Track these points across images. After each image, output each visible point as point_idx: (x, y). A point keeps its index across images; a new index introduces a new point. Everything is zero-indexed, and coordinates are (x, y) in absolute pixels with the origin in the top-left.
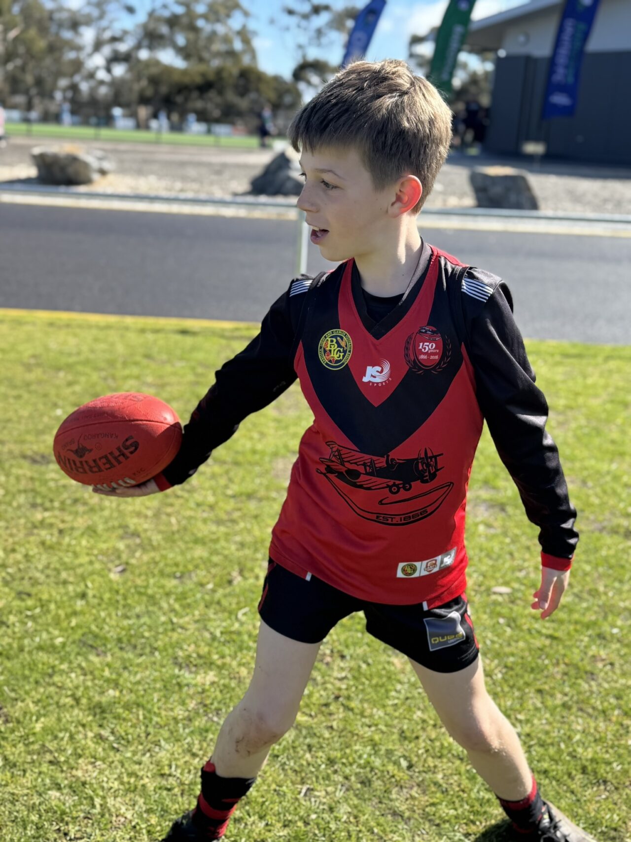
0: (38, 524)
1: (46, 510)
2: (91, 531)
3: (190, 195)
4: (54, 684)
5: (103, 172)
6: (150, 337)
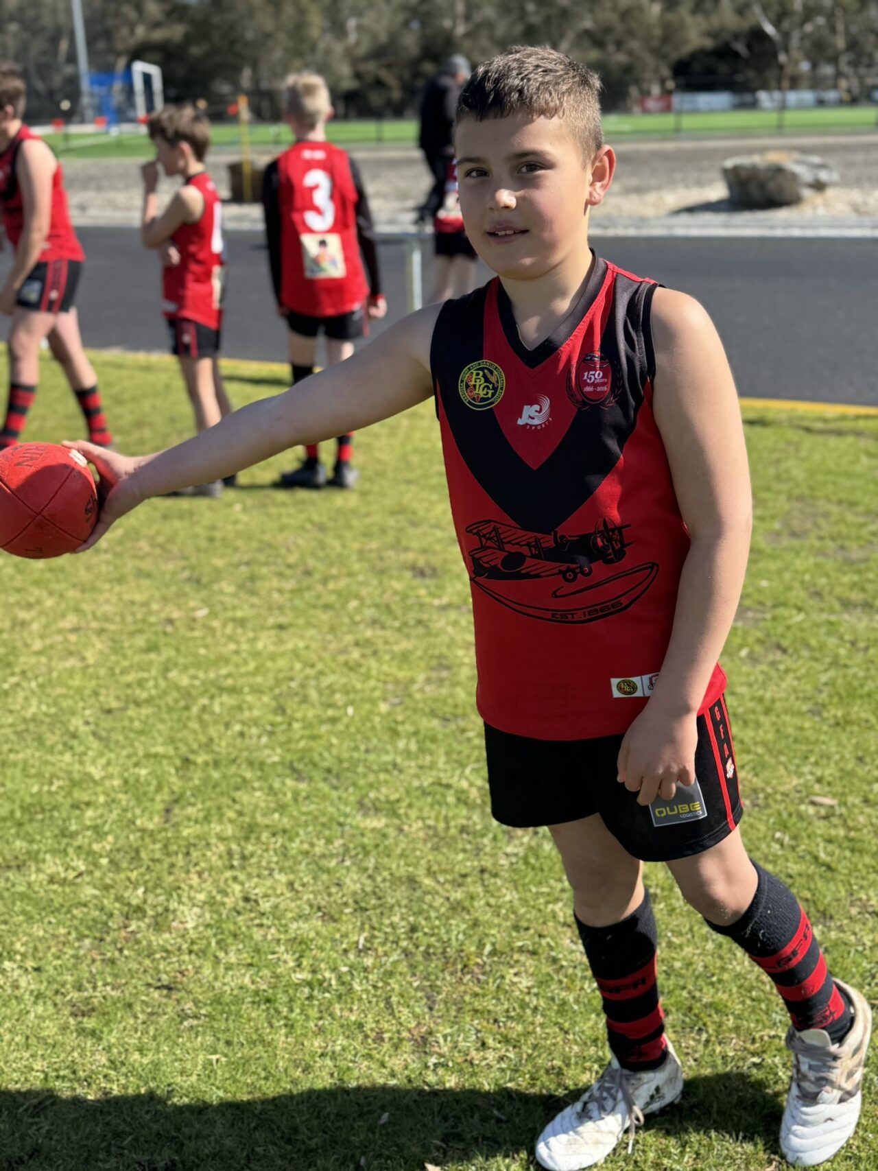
5: (819, 186)
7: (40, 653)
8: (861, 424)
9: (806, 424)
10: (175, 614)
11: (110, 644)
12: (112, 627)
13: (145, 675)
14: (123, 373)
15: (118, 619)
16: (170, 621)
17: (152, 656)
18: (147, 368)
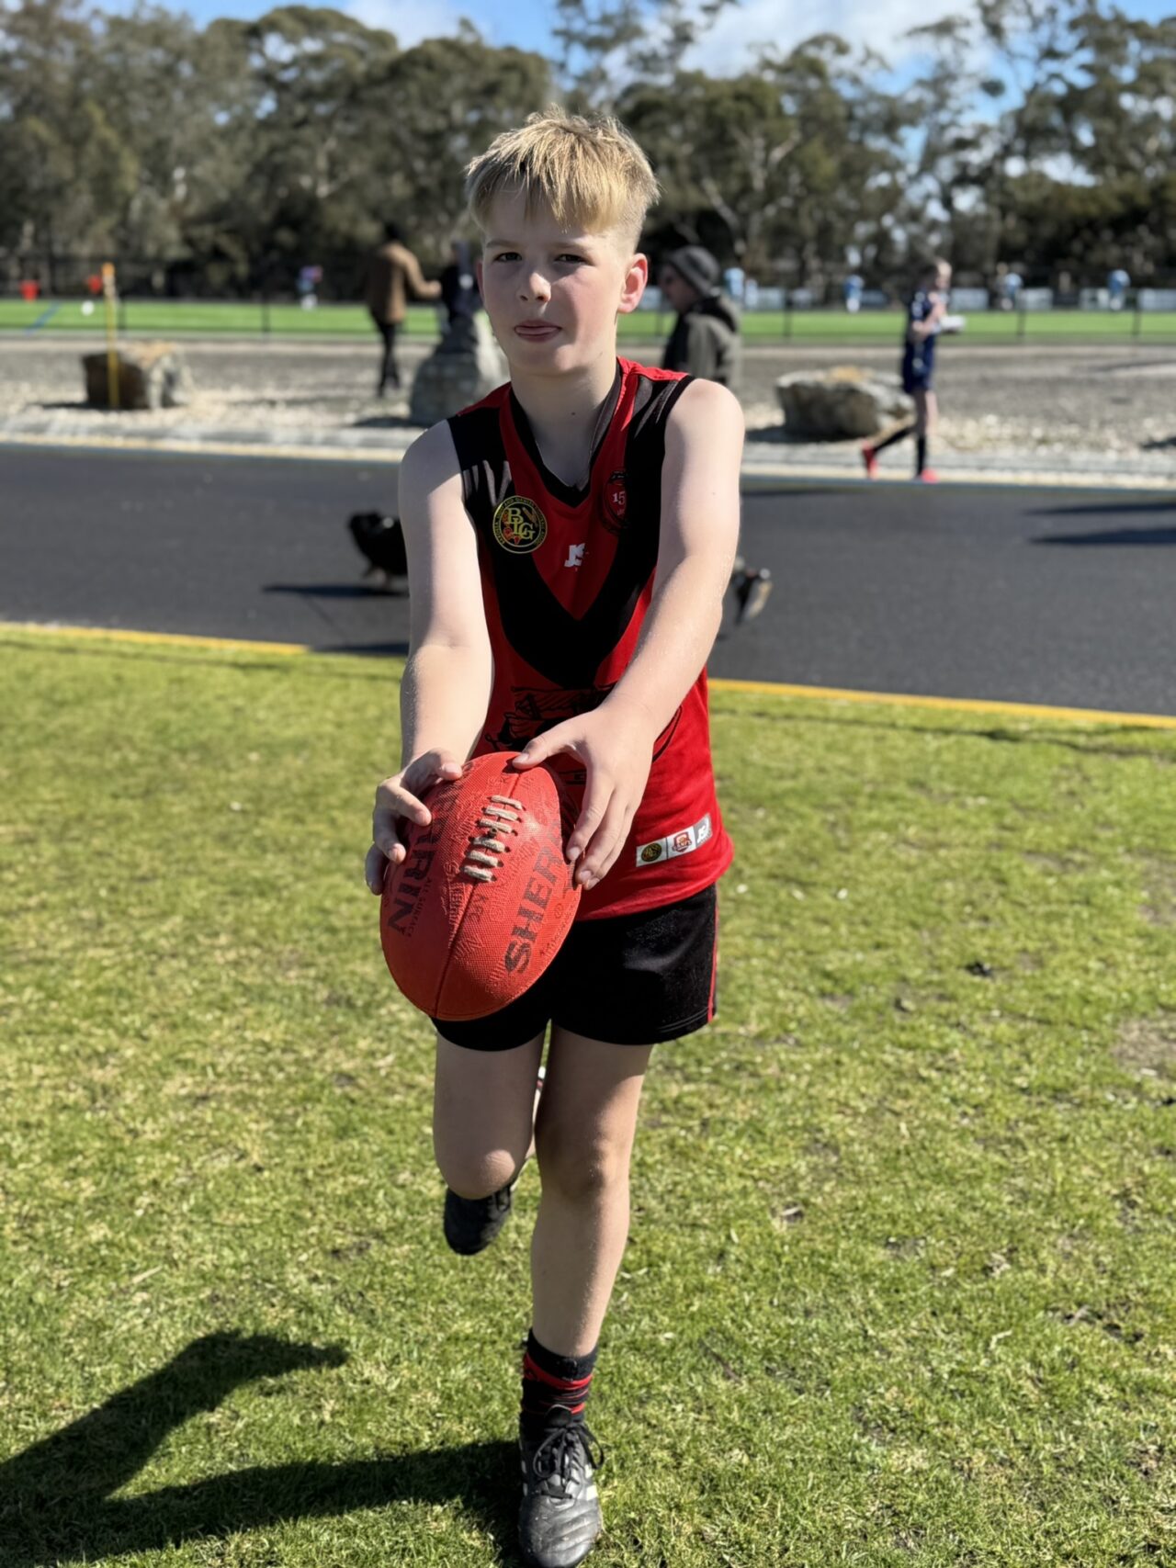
0: (669, 1104)
1: (688, 1079)
2: (754, 1130)
4: (645, 1420)
5: (899, 414)
6: (932, 743)
7: (163, 1147)
8: (1138, 739)
9: (1065, 738)
10: (347, 1066)
11: (271, 1123)
12: (260, 1092)
13: (362, 1181)
14: (39, 657)
15: (257, 1076)
16: (349, 1078)
17: (355, 1143)
18: (69, 650)
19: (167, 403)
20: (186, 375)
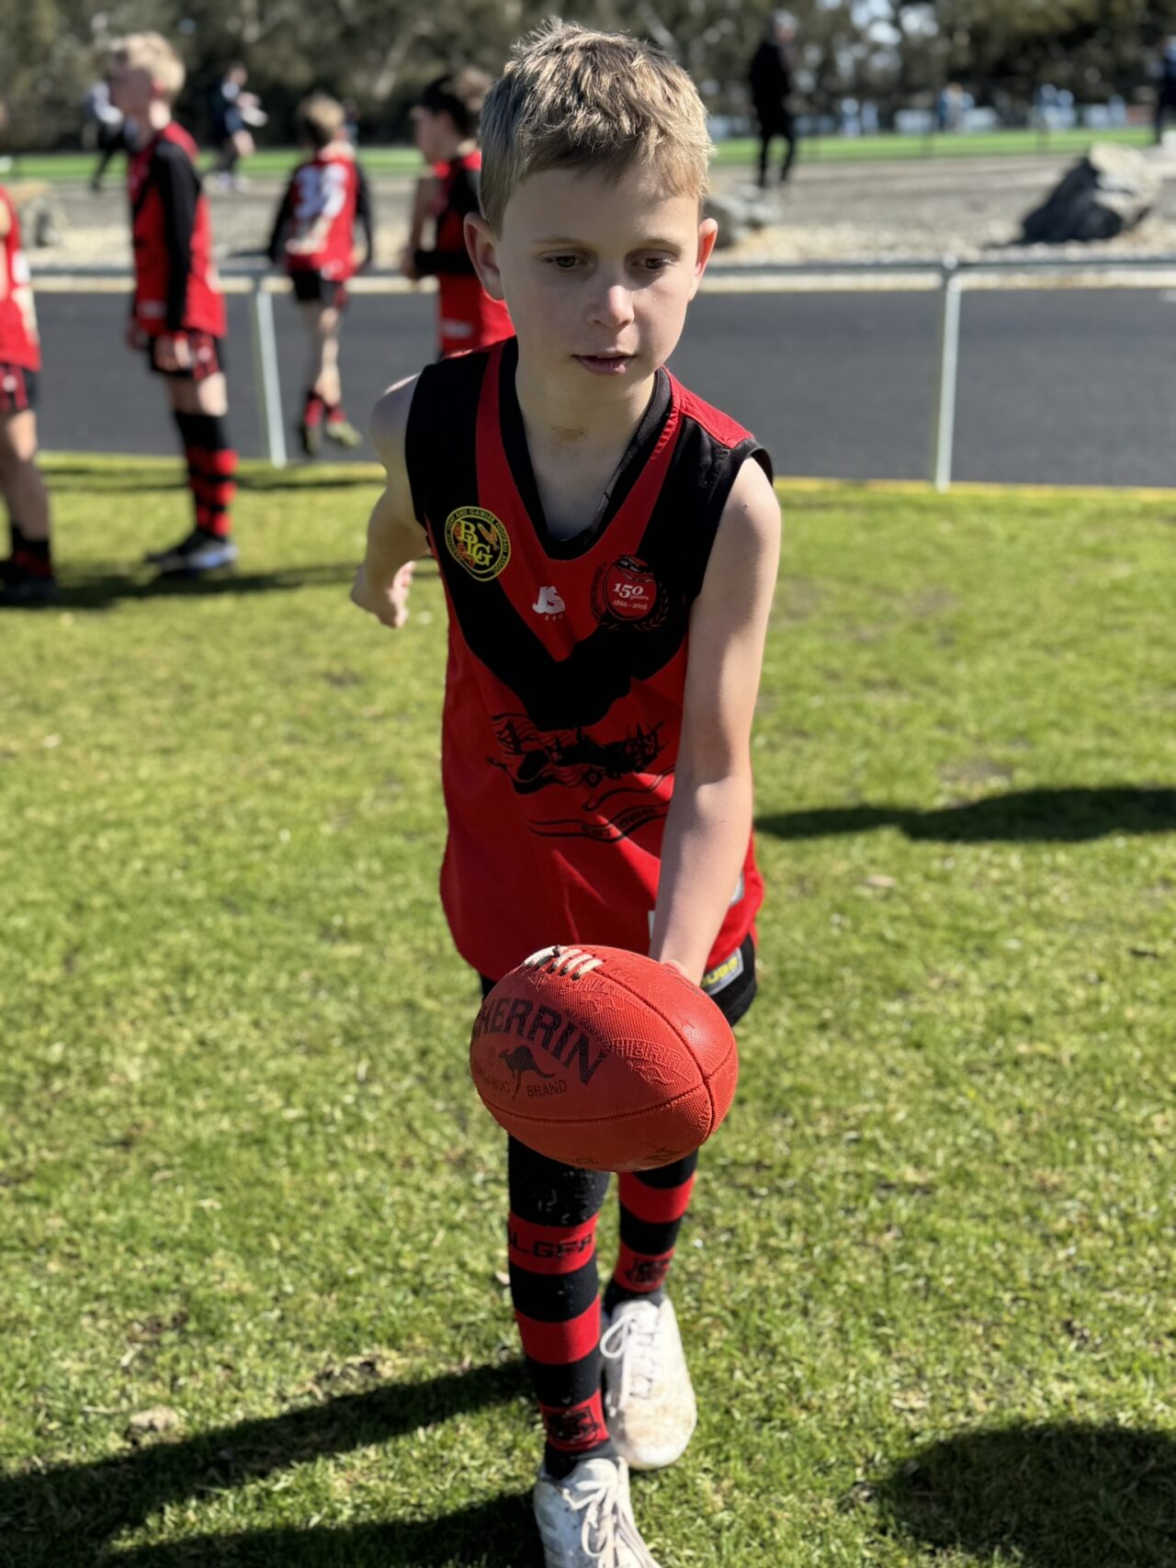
2: (340, 772)
3: (903, 254)
5: (755, 225)
10: (15, 746)
16: (9, 754)
19: (40, 243)
20: (59, 216)
